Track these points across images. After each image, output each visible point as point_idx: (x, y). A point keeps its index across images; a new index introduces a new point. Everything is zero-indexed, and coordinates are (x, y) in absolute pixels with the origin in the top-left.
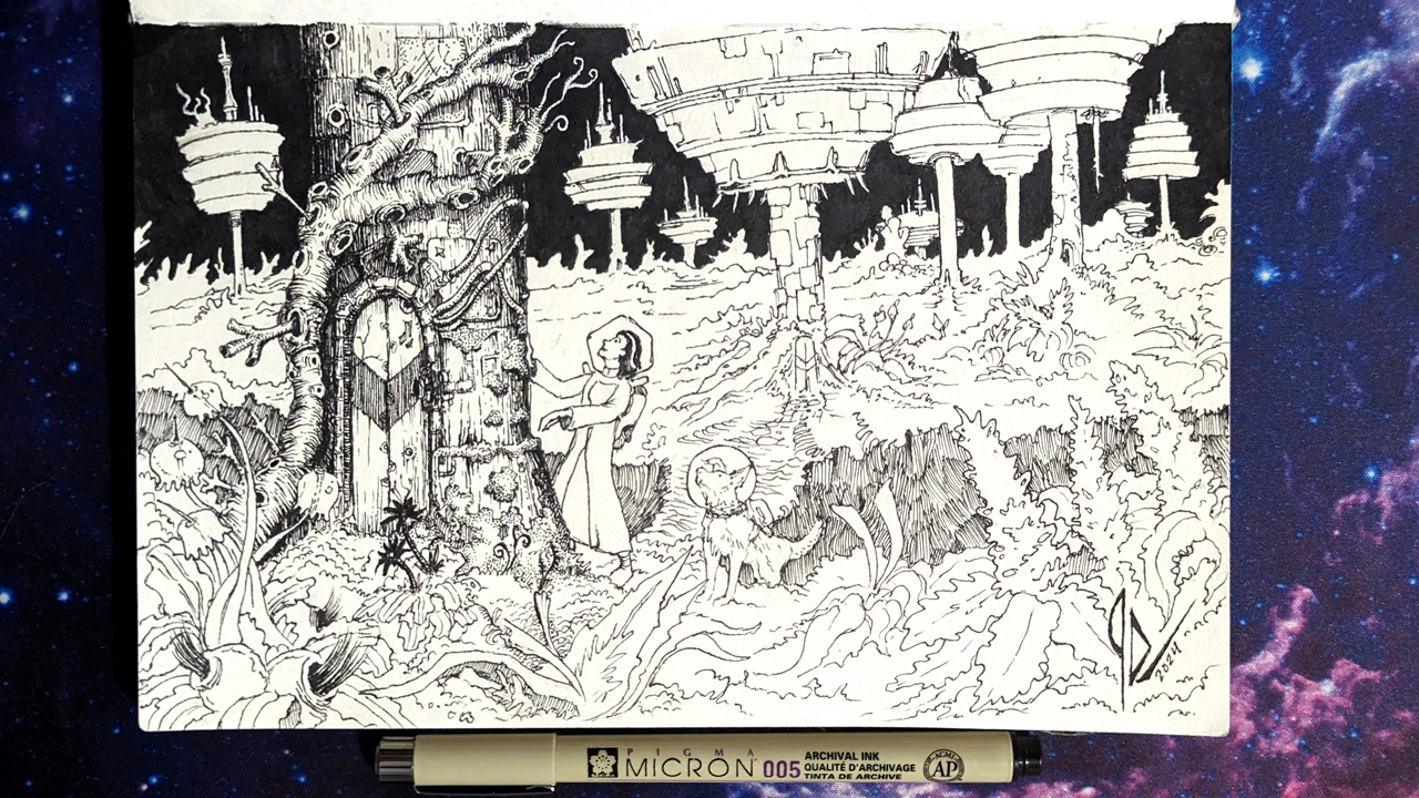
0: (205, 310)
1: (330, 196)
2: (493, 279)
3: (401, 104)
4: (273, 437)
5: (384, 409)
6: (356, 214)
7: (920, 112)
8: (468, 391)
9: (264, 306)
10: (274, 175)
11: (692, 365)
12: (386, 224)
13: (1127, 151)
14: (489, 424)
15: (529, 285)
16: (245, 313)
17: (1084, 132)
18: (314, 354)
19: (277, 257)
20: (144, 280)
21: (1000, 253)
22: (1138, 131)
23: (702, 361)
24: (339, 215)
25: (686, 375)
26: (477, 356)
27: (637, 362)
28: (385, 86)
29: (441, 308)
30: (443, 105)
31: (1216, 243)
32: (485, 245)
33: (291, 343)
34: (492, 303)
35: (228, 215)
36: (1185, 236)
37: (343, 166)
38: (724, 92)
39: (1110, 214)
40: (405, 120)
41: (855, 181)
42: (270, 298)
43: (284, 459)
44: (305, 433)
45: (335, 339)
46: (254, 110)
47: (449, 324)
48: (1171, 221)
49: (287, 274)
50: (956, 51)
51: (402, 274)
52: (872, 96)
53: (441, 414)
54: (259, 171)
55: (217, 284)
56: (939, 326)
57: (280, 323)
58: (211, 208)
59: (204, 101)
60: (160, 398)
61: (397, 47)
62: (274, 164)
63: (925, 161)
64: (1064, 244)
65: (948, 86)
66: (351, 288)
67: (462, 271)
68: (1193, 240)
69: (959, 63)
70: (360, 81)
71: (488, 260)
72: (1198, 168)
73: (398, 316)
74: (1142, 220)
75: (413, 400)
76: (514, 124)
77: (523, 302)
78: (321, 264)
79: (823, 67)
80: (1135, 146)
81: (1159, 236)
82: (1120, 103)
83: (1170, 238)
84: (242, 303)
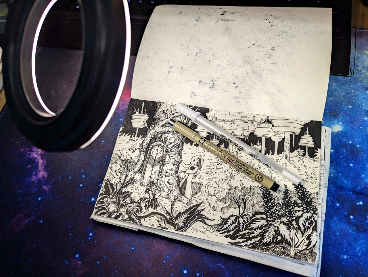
0: (128, 142)
1: (154, 128)
2: (178, 145)
3: (169, 115)
4: (133, 166)
5: (153, 164)
6: (157, 131)
7: (260, 128)
8: (169, 163)
9: (138, 143)
10: (146, 123)
11: (210, 166)
12: (162, 133)
13: (300, 140)
14: (171, 170)
15: (184, 147)
16: (134, 144)
17: (291, 136)
18: (144, 153)
19: (143, 136)
20: (120, 136)
21: (273, 155)
22: (302, 137)
23: (212, 166)
24: (155, 131)
25: (209, 167)
26: (172, 158)
27: (200, 164)
28: (167, 112)
29: (167, 148)
30: (176, 116)
31: (317, 160)
32: (178, 139)
33: (141, 150)
34: (176, 149)
35: (136, 128)
36: (311, 158)
37: (157, 123)
38: (224, 120)
39: (295, 151)
40: (169, 118)
41: (246, 138)
42: (139, 142)
43: (134, 170)
44: (138, 166)
45: (148, 151)
46: (145, 113)
47: (168, 151)
48: (308, 154)
49: (143, 139)
50: (268, 119)
51: (162, 142)
52: (251, 124)
53: (163, 167)
54: (143, 122)
55: (131, 139)
56: (259, 167)
57: (140, 146)
58: (134, 127)
59: (138, 110)
60: (116, 155)
61: (171, 107)
62: (146, 121)
63: (260, 136)
64: (286, 155)
65: (266, 125)
66: (153, 143)
67: (173, 143)
68: (312, 158)
69: (268, 121)
70: (164, 111)
71: (177, 142)
72: (314, 145)
73: (160, 149)
74: (302, 153)
75: (159, 163)
76: (187, 121)
77: (182, 150)
78: (149, 138)
79: (243, 119)
80: (301, 140)
81: (305, 157)
82: (299, 132)
83: (308, 157)
84: (134, 142)
